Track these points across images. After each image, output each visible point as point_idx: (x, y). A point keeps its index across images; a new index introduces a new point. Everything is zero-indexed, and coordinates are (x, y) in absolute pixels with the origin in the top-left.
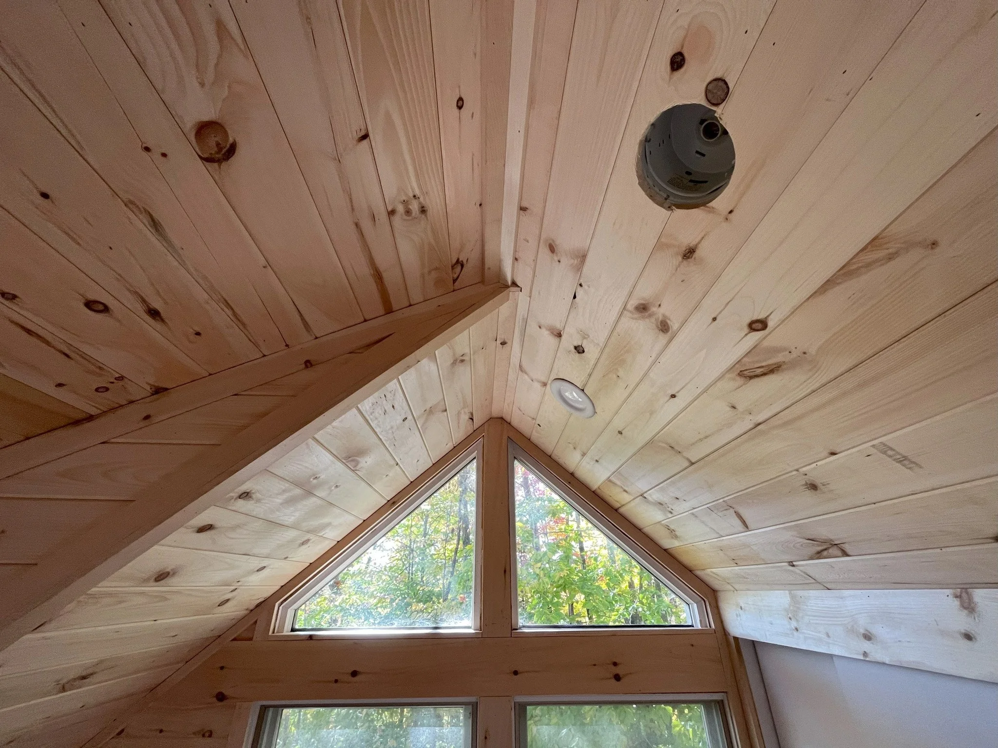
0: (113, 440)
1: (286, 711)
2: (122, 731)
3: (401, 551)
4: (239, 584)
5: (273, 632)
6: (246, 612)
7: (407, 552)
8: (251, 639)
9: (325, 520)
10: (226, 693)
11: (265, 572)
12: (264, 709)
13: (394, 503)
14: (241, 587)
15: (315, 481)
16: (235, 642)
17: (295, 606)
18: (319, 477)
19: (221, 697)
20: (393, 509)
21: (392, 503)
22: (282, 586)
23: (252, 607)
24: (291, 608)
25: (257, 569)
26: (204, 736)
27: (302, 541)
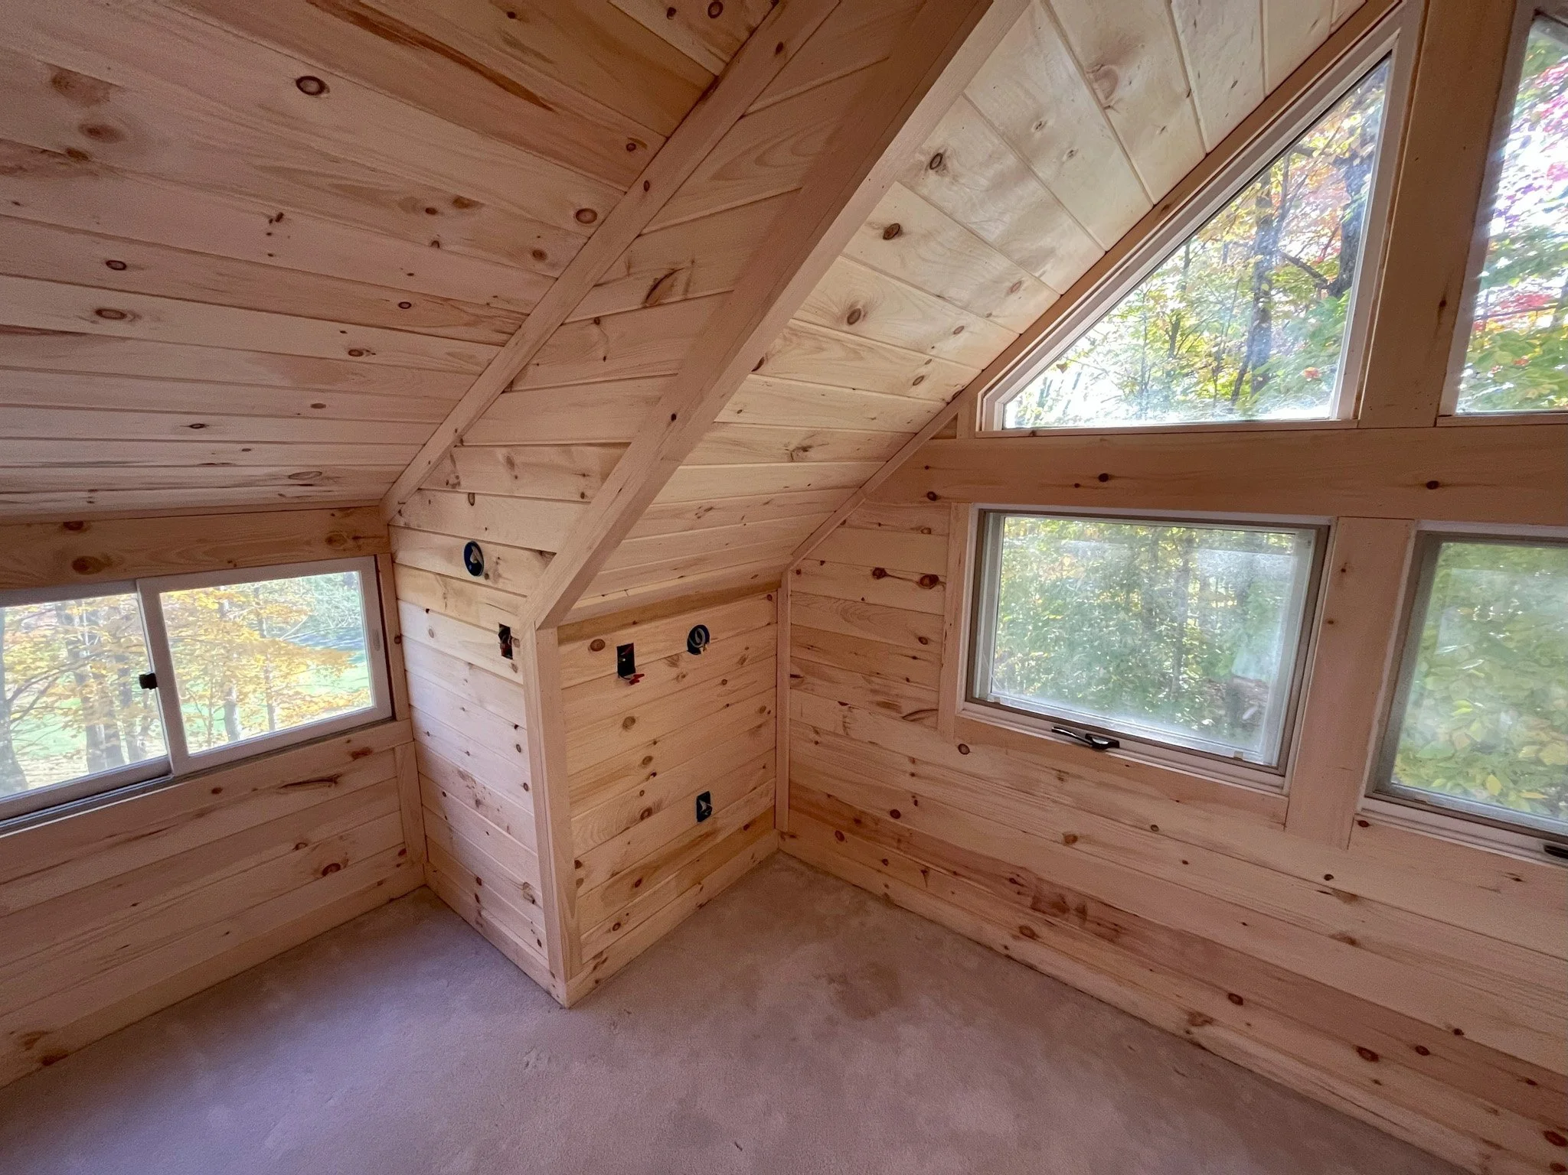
0: (752, 109)
1: (1010, 520)
2: (845, 521)
3: (1126, 386)
4: (934, 352)
5: (981, 429)
6: (941, 405)
7: (1138, 388)
8: (955, 437)
9: (1047, 241)
10: (937, 492)
11: (964, 335)
12: (983, 515)
13: (1167, 208)
14: (937, 359)
15: (1038, 135)
16: (935, 441)
17: (1002, 399)
18: (1046, 123)
19: (933, 497)
20: (1163, 222)
21: (1163, 208)
22: (983, 370)
23: (948, 398)
24: (999, 400)
25: (953, 330)
26: (922, 532)
27: (1011, 285)
